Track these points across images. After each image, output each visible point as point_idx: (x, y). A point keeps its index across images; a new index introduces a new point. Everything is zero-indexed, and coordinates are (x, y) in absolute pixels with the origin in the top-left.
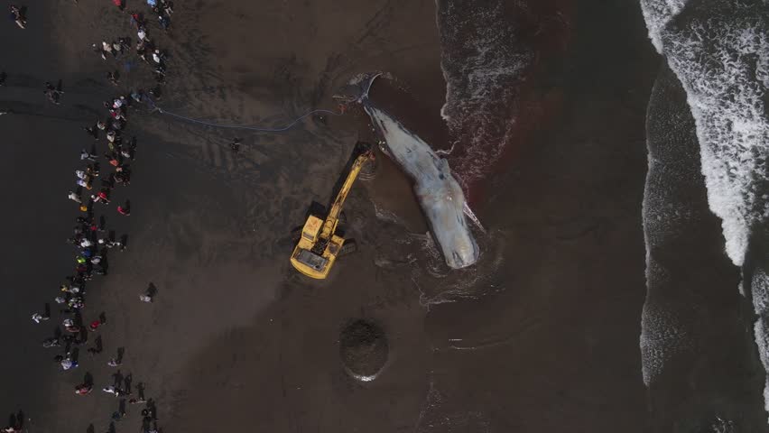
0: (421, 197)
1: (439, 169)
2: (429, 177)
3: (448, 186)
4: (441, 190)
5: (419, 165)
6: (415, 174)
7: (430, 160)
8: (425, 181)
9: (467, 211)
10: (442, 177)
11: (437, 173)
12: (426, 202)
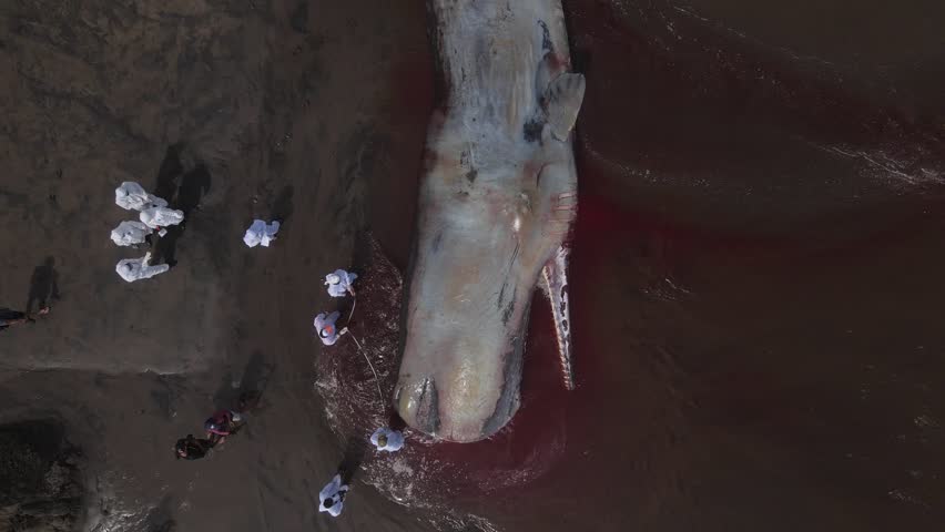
0: (434, 157)
1: (542, 102)
2: (490, 108)
3: (534, 171)
4: (503, 172)
5: (482, 52)
6: (456, 72)
7: (535, 54)
8: (471, 112)
9: (554, 277)
10: (533, 132)
11: (527, 109)
12: (438, 182)
